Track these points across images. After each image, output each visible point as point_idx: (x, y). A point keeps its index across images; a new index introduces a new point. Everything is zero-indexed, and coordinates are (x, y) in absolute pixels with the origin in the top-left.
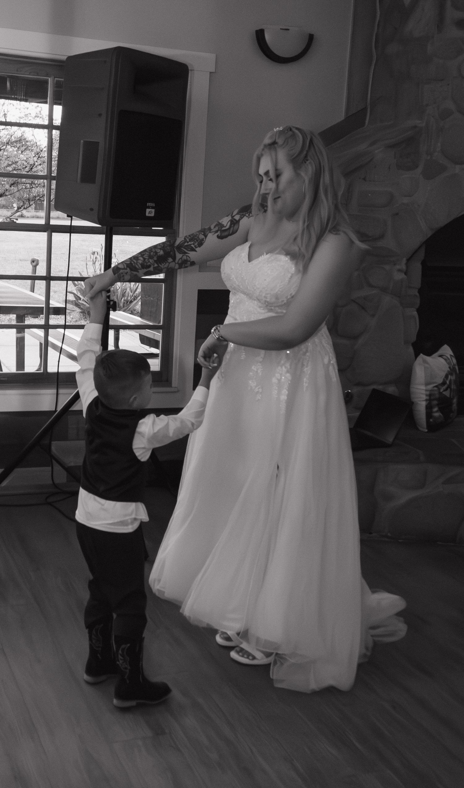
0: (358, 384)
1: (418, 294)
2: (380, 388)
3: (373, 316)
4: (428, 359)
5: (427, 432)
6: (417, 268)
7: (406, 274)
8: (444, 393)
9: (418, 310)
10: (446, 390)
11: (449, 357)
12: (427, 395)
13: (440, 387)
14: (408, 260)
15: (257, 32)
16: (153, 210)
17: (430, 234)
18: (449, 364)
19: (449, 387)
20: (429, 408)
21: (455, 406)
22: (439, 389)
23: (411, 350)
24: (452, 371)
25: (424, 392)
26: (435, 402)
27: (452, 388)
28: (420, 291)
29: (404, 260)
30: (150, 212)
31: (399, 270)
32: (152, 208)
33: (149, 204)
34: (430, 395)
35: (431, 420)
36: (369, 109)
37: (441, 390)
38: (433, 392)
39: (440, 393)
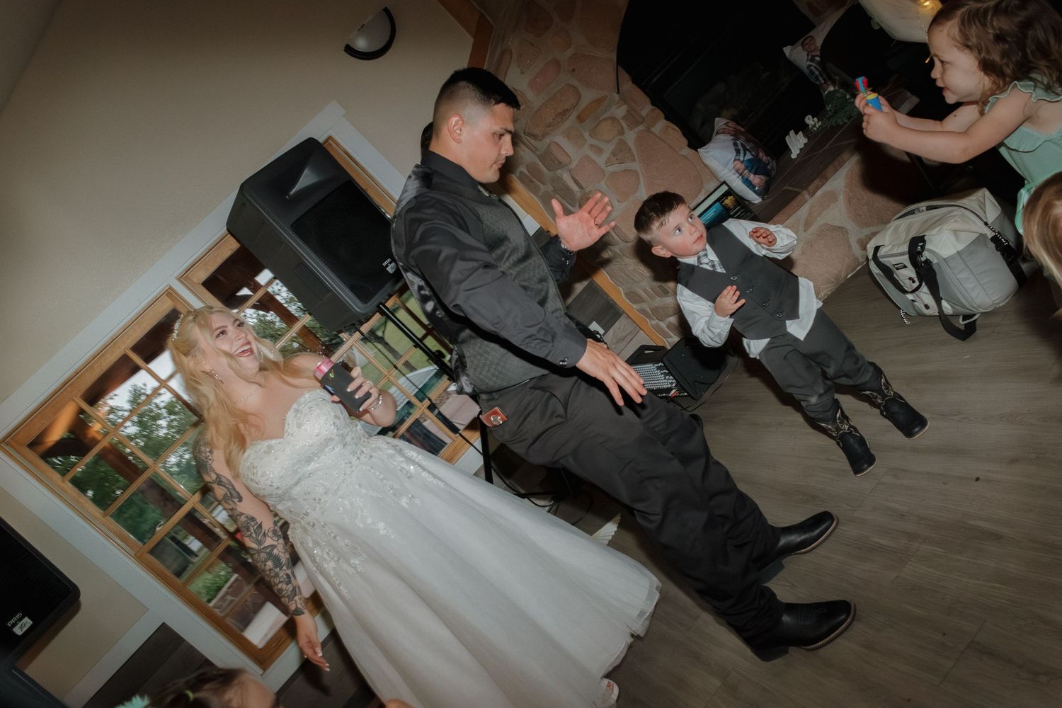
1: (653, 108)
3: (634, 161)
4: (709, 147)
7: (626, 105)
9: (665, 118)
10: (745, 154)
11: (725, 127)
14: (616, 90)
15: (345, 51)
16: (392, 265)
17: (615, 56)
19: (745, 150)
21: (765, 158)
22: (739, 160)
23: (690, 152)
27: (748, 147)
28: (652, 103)
29: (615, 95)
30: (392, 268)
31: (620, 107)
32: (390, 263)
34: (737, 171)
35: (757, 188)
36: (483, 11)
37: (742, 159)
38: (737, 167)
39: (742, 162)
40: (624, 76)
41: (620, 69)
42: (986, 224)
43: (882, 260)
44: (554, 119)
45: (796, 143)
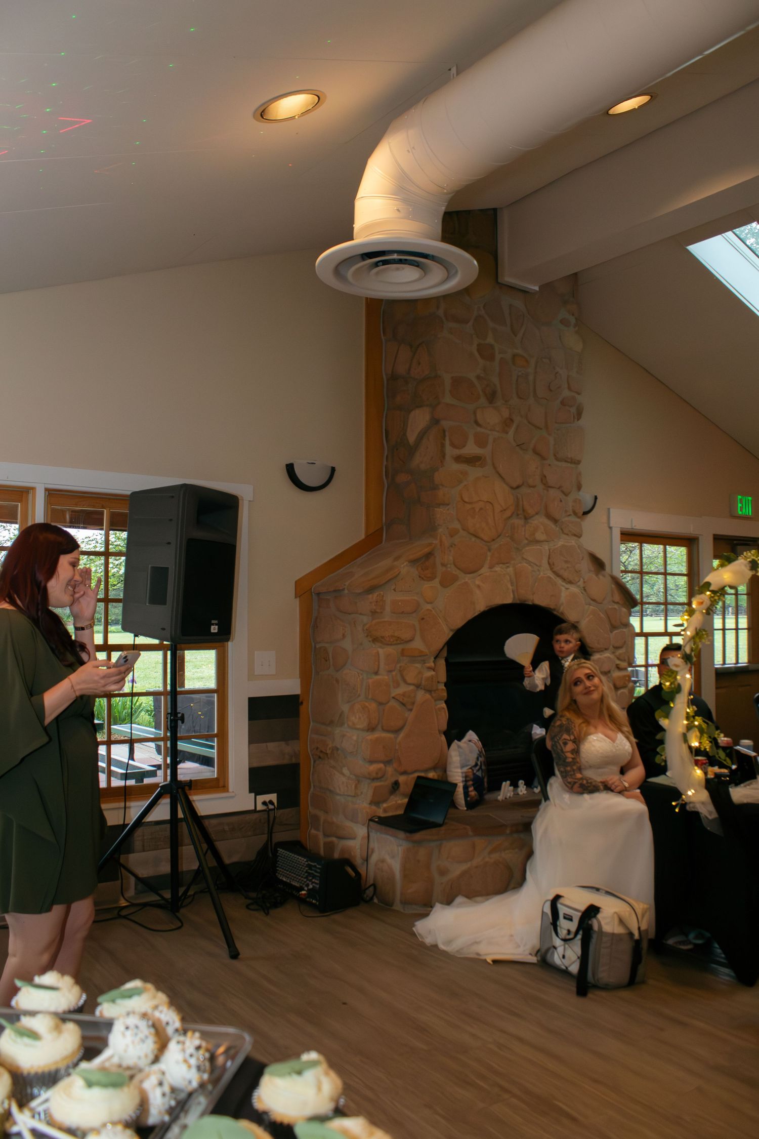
0: (404, 773)
1: (444, 688)
2: (422, 774)
3: (411, 710)
4: (459, 743)
5: (467, 810)
6: (442, 663)
7: (434, 671)
8: (477, 773)
9: (446, 702)
10: (478, 770)
11: (476, 741)
12: (463, 777)
13: (473, 768)
14: (435, 658)
15: (287, 465)
16: (217, 627)
17: (451, 634)
18: (478, 747)
20: (466, 788)
21: (486, 784)
22: (473, 770)
23: (443, 738)
24: (481, 752)
25: (460, 774)
26: (471, 783)
28: (446, 685)
29: (432, 659)
30: (214, 629)
31: (429, 668)
32: (216, 624)
33: (213, 622)
34: (466, 777)
36: (385, 529)
37: (475, 772)
38: (467, 774)
39: (474, 774)
40: (445, 653)
41: (446, 649)
42: (639, 928)
43: (559, 906)
44: (389, 636)
45: (506, 790)
